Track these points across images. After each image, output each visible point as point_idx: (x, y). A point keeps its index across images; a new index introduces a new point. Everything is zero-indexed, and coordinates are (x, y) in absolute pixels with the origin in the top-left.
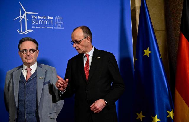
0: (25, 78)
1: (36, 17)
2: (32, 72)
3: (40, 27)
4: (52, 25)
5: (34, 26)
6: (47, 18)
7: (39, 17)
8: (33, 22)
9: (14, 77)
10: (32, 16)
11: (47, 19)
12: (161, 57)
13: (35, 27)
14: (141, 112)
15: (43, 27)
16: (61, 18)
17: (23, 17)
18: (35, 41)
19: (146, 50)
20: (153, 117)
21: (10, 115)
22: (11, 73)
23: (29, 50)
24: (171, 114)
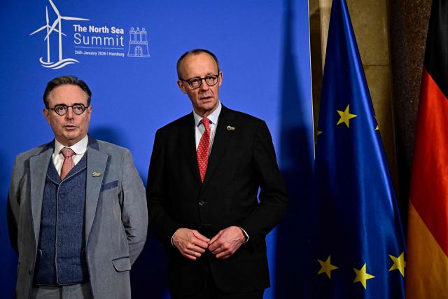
0: (59, 173)
1: (84, 29)
2: (77, 160)
3: (93, 53)
4: (123, 47)
5: (79, 50)
6: (110, 30)
7: (92, 29)
8: (78, 41)
9: (31, 170)
10: (76, 26)
11: (110, 35)
12: (377, 128)
13: (81, 52)
14: (329, 258)
15: (100, 53)
16: (144, 32)
17: (53, 28)
18: (83, 86)
19: (343, 110)
20: (356, 270)
21: (19, 261)
22: (24, 160)
23: (72, 107)
24: (400, 263)
